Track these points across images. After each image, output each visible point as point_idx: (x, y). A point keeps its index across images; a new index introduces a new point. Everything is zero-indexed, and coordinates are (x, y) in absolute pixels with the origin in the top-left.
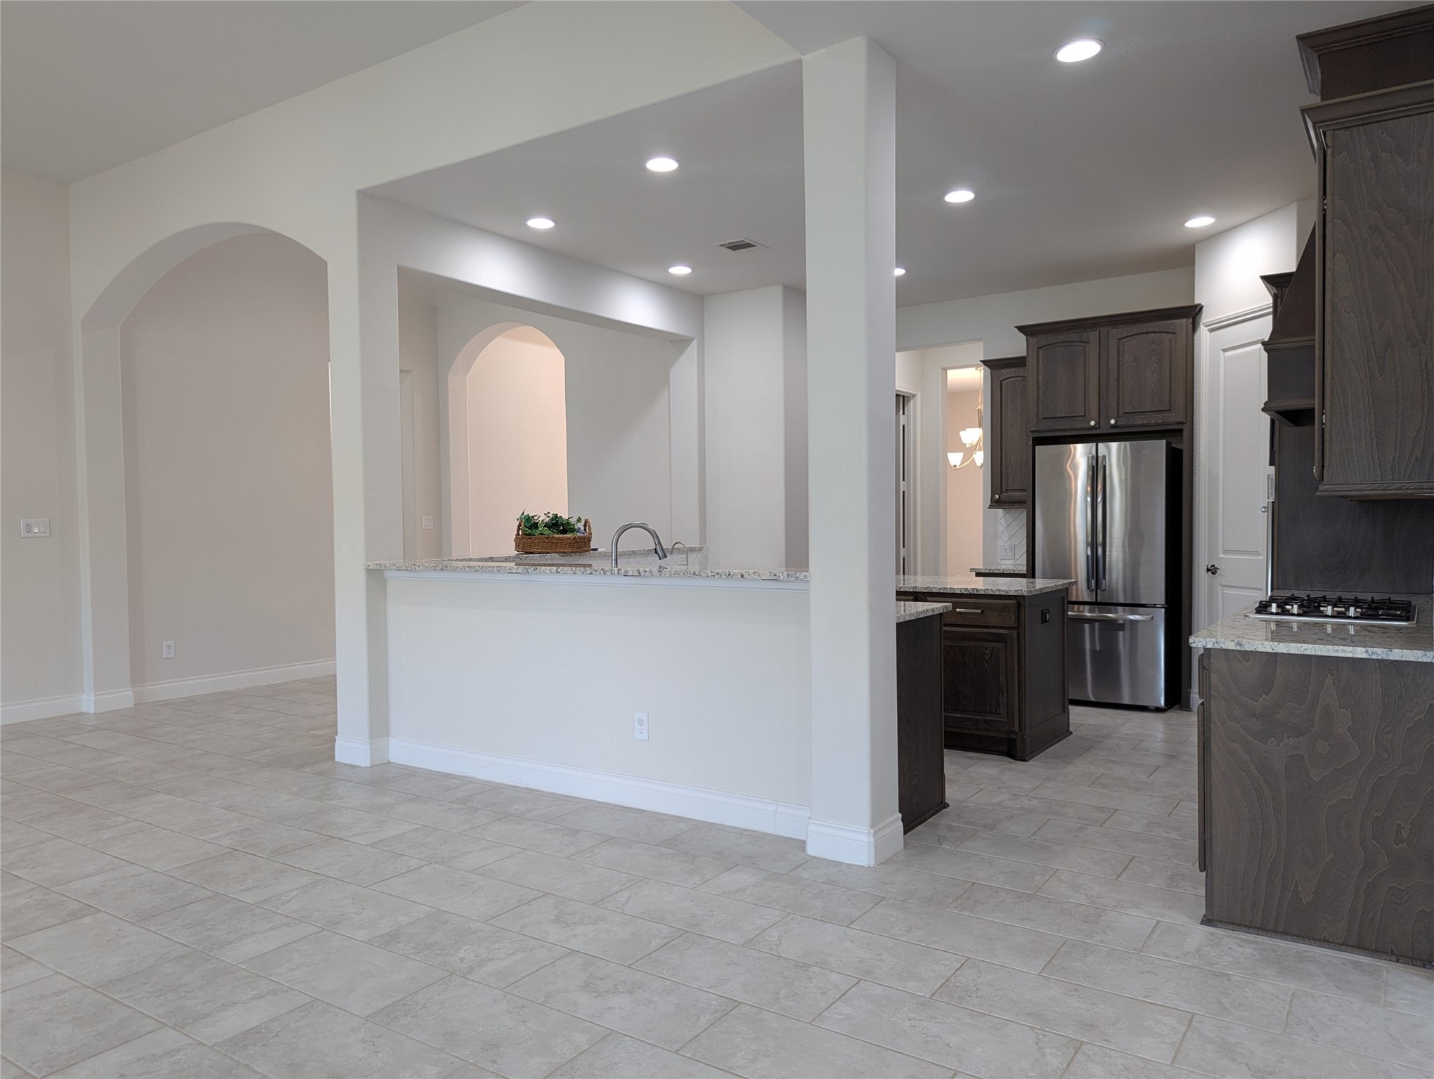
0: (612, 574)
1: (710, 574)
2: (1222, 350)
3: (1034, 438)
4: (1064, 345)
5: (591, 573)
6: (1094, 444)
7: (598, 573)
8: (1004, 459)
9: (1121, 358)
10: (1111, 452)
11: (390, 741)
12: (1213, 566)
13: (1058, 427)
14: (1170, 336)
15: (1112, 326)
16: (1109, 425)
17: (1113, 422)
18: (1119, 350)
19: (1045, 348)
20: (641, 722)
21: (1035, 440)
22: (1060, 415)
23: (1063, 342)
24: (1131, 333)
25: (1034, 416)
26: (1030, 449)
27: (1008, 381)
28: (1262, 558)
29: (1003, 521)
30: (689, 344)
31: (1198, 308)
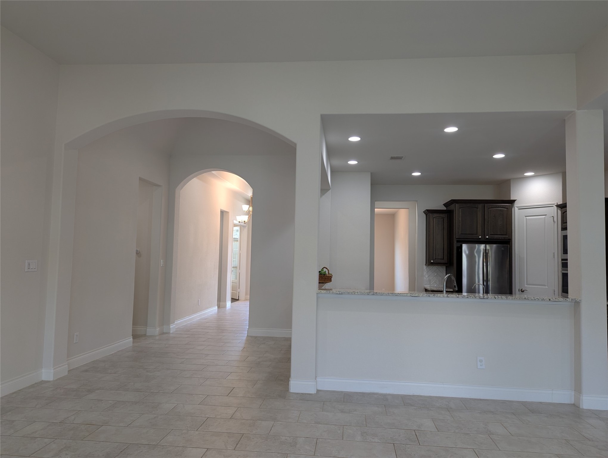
0: (480, 298)
1: (533, 299)
2: (525, 216)
4: (469, 208)
5: (468, 298)
6: (485, 245)
7: (471, 297)
8: (434, 247)
9: (489, 215)
10: (492, 248)
11: (317, 379)
12: (522, 289)
13: (467, 238)
14: (506, 209)
15: (487, 203)
16: (485, 238)
17: (487, 237)
18: (488, 212)
19: (462, 208)
20: (481, 361)
21: (457, 241)
22: (467, 233)
23: (468, 207)
24: (493, 207)
25: (457, 233)
26: (455, 245)
27: (436, 218)
28: (547, 287)
29: (426, 270)
30: (328, 191)
31: (514, 201)
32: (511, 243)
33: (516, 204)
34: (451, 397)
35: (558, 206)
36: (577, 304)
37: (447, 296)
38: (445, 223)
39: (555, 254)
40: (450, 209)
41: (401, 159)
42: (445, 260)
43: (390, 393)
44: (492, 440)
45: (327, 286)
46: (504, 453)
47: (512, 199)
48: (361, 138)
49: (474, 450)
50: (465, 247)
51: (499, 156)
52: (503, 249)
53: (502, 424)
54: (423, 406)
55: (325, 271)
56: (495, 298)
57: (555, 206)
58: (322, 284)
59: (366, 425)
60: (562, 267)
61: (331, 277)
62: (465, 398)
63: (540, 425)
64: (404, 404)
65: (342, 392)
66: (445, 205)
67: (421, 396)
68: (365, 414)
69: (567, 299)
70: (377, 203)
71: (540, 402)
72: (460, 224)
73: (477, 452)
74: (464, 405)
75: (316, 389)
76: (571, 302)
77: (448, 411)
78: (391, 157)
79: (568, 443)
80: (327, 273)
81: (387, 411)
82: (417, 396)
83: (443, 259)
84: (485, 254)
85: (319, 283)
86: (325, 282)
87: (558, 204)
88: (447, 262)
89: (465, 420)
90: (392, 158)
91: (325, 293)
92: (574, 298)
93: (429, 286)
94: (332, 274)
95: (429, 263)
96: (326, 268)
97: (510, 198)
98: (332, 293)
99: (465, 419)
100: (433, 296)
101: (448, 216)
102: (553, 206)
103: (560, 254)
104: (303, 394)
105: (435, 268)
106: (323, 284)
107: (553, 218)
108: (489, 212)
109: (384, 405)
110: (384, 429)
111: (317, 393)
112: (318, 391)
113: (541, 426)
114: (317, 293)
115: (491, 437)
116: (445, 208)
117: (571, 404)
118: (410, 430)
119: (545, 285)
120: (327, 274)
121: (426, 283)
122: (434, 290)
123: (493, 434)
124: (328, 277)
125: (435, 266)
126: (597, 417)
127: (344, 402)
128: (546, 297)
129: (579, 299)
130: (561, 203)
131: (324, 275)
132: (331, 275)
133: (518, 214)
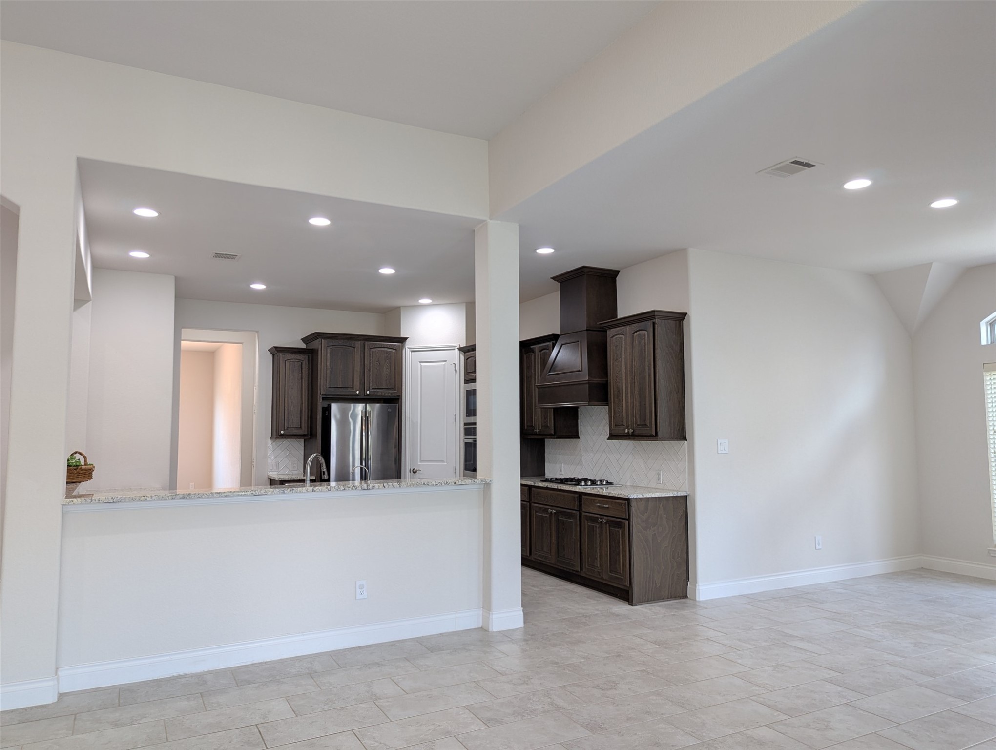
0: (362, 489)
1: (434, 484)
2: (420, 362)
3: (323, 398)
4: (342, 347)
5: (344, 489)
6: (365, 404)
7: (350, 489)
8: (286, 409)
9: (371, 359)
10: (374, 409)
11: (59, 673)
12: (414, 469)
13: (338, 393)
14: (394, 351)
15: (367, 341)
16: (365, 394)
17: (368, 392)
18: (370, 355)
19: (331, 347)
20: (361, 587)
21: (324, 399)
22: (339, 386)
23: (341, 345)
24: (376, 346)
25: (323, 385)
26: (320, 405)
27: (290, 361)
28: (446, 464)
29: (271, 447)
30: (86, 303)
31: (406, 339)
32: (400, 400)
33: (408, 344)
34: (315, 653)
35: (460, 349)
36: (487, 485)
37: (313, 489)
38: (304, 369)
39: (456, 416)
40: (312, 348)
41: (234, 259)
42: (304, 431)
43: (211, 670)
44: (379, 708)
45: (83, 487)
46: (397, 724)
47: (402, 336)
48: (160, 213)
49: (354, 732)
50: (334, 407)
51: (387, 271)
52: (390, 411)
53: (392, 678)
54: (270, 679)
55: (79, 459)
56: (384, 487)
57: (457, 349)
58: (71, 486)
59: (167, 738)
60: (465, 435)
61: (90, 470)
62: (337, 651)
63: (442, 667)
64: (237, 685)
65: (114, 687)
66: (304, 340)
67: (266, 662)
68: (163, 718)
69: (476, 481)
70: (185, 332)
71: (440, 634)
72: (328, 372)
73: (359, 733)
74: (336, 662)
75: (57, 693)
76: (480, 484)
77: (311, 677)
78: (216, 254)
79: (477, 686)
80: (82, 462)
81: (205, 703)
82: (258, 665)
83: (301, 428)
84: (364, 419)
85: (67, 483)
86: (78, 481)
87: (461, 346)
88: (306, 433)
89: (338, 686)
90: (217, 256)
91: (81, 503)
92: (483, 478)
93: (276, 473)
94: (94, 465)
95: (276, 435)
96: (81, 454)
97: (400, 335)
98: (97, 501)
99: (338, 684)
100: (291, 491)
101: (309, 358)
102: (454, 349)
103: (462, 417)
104: (25, 709)
105: (286, 443)
106: (74, 485)
107: (454, 365)
108: (371, 353)
109: (201, 693)
110: (201, 737)
111: (58, 700)
112: (61, 696)
113: (444, 670)
114: (63, 505)
115: (377, 704)
116: (304, 346)
117: (478, 628)
118: (249, 727)
119: (443, 462)
120: (83, 464)
121: (271, 468)
122: (285, 479)
123: (380, 699)
124: (85, 470)
125: (286, 440)
126: (510, 639)
127: (119, 705)
128: (450, 479)
129: (490, 479)
130: (465, 345)
131: (75, 468)
132: (91, 466)
133: (410, 359)
